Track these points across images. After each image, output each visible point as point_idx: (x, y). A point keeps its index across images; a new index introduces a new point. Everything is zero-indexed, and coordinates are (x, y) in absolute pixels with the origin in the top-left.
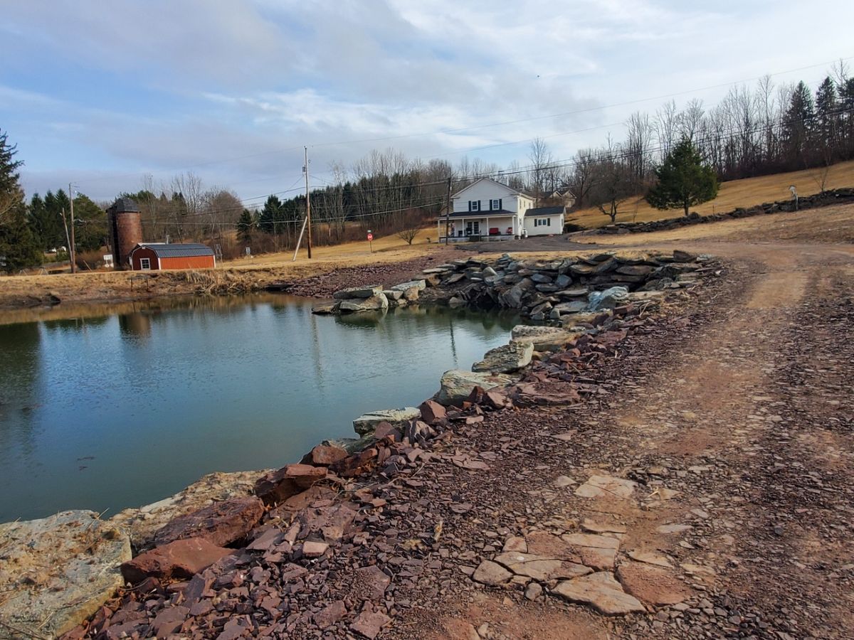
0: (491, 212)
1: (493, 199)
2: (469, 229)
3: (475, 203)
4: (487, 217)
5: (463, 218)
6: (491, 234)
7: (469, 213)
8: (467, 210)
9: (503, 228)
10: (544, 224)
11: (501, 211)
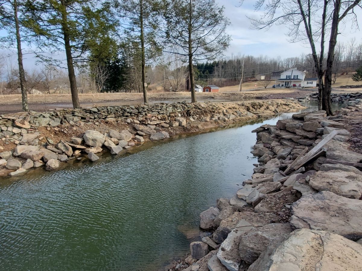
0: (294, 79)
1: (295, 75)
2: (286, 84)
3: (288, 76)
4: (293, 81)
5: (284, 81)
6: (293, 86)
7: (286, 79)
8: (285, 78)
9: (297, 84)
10: (310, 83)
11: (297, 79)
